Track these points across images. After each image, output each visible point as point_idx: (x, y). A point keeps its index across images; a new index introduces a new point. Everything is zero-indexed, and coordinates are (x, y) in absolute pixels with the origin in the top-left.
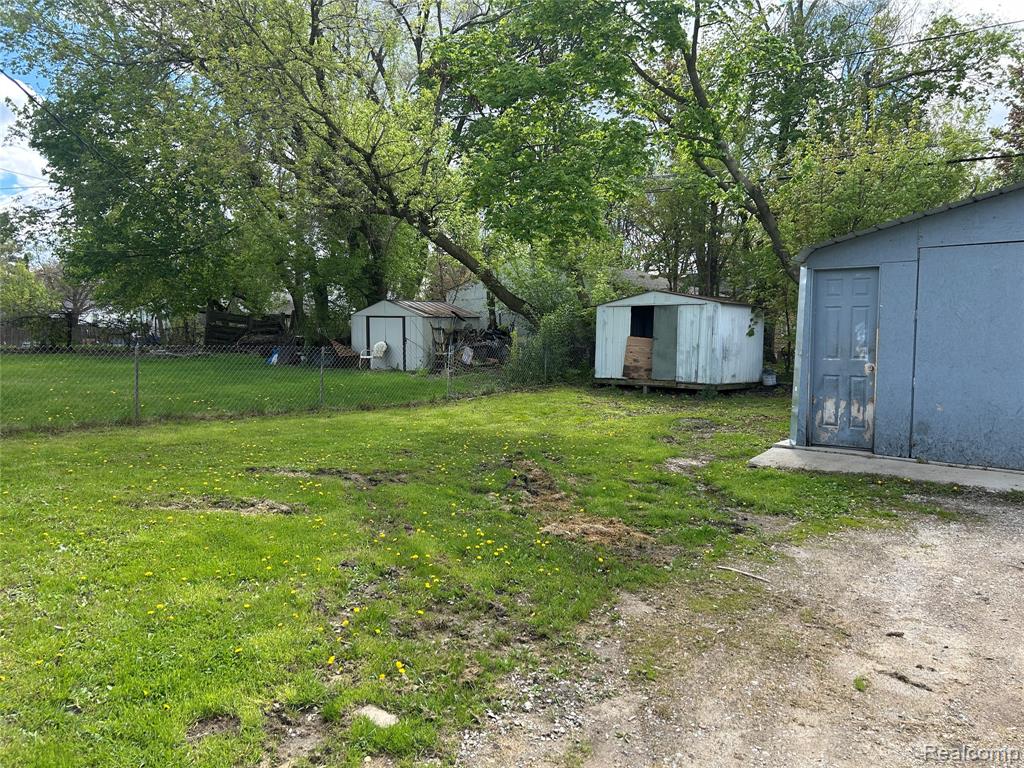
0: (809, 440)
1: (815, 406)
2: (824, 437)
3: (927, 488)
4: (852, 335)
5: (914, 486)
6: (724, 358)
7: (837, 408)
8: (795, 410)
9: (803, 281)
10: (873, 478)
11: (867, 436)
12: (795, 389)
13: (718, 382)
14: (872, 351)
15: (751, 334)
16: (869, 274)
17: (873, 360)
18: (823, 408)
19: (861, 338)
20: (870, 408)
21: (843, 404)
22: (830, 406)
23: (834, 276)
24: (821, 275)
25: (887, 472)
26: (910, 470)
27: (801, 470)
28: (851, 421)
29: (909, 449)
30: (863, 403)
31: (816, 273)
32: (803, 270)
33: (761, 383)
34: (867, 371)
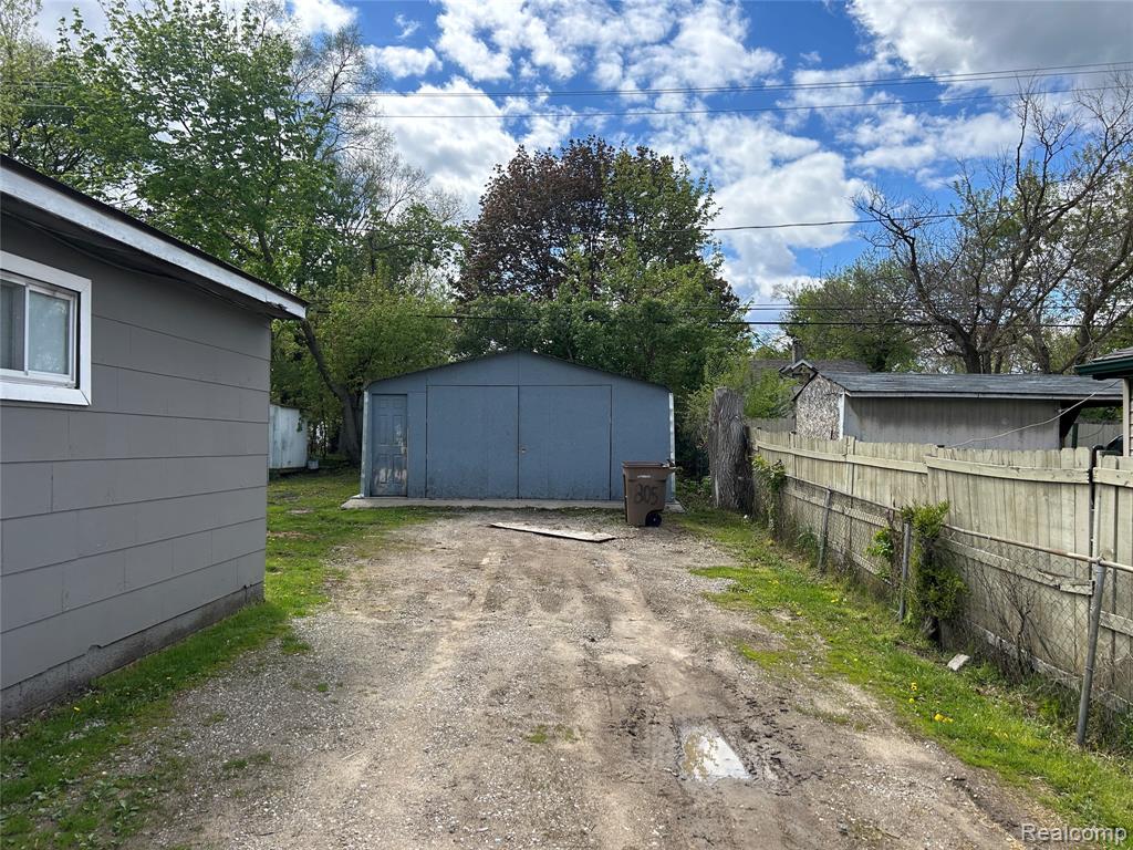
0: (371, 494)
1: (375, 473)
2: (380, 491)
3: (437, 509)
4: (394, 432)
5: (430, 508)
6: (283, 448)
7: (387, 473)
8: (363, 476)
9: (366, 400)
10: (411, 508)
11: (403, 488)
12: (363, 463)
13: (279, 467)
14: (405, 440)
15: (299, 429)
16: (403, 398)
17: (406, 445)
18: (379, 474)
19: (399, 433)
20: (404, 472)
21: (390, 471)
22: (383, 472)
23: (385, 397)
24: (377, 397)
25: (417, 504)
26: (427, 503)
27: (371, 508)
28: (394, 480)
29: (425, 494)
30: (401, 470)
31: (373, 395)
32: (366, 393)
33: (306, 467)
34: (403, 452)
